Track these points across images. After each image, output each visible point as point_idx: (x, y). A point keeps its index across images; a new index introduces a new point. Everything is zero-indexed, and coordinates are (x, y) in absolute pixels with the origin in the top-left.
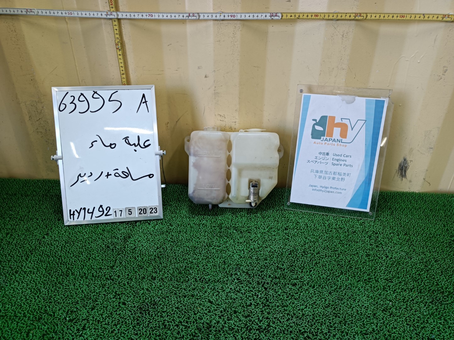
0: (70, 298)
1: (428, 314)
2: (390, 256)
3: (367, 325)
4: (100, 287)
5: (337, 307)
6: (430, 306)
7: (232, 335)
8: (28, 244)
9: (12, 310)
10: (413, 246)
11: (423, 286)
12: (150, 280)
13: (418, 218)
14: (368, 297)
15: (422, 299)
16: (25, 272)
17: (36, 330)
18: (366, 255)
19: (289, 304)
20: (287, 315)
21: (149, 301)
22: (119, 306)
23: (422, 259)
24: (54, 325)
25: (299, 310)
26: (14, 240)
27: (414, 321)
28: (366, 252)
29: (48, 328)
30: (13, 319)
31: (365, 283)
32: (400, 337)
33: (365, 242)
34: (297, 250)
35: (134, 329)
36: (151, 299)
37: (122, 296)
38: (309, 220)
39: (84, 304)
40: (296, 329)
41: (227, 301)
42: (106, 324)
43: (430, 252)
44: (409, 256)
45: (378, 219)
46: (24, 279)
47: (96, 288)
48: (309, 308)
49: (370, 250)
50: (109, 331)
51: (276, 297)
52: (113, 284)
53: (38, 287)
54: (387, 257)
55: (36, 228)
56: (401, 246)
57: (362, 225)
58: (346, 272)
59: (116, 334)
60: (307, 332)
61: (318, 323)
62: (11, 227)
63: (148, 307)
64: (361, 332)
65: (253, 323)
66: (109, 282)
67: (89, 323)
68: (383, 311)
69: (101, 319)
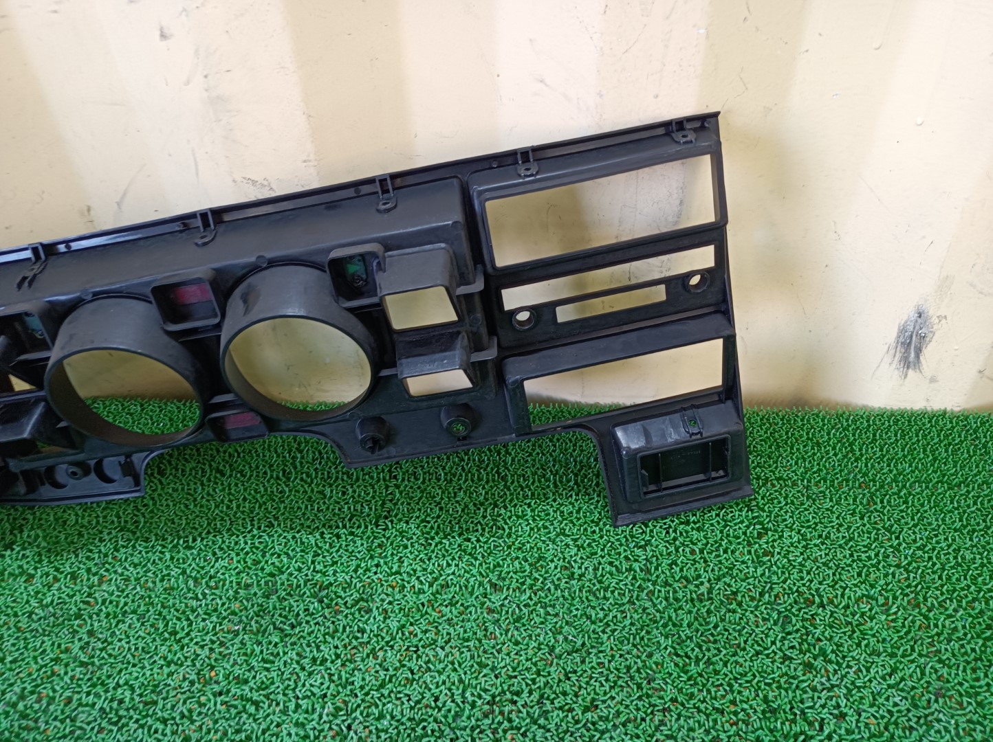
10: (940, 661)
13: (958, 525)
18: (764, 712)
33: (766, 649)
34: (518, 694)
44: (921, 712)
45: (820, 536)
49: (779, 687)
56: (892, 662)
57: (761, 563)
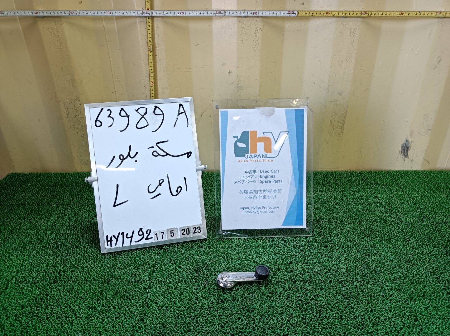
0: (131, 265)
1: (444, 263)
2: (404, 221)
3: (394, 273)
4: (155, 255)
5: (366, 262)
6: (445, 256)
7: (280, 287)
8: (80, 224)
9: (82, 276)
11: (437, 242)
12: (198, 248)
14: (391, 253)
15: (438, 252)
16: (85, 247)
17: (108, 290)
19: (325, 261)
20: (325, 270)
21: (201, 264)
22: (176, 269)
23: (432, 222)
24: (122, 286)
25: (334, 265)
26: (66, 222)
27: (433, 268)
28: (383, 219)
29: (118, 288)
30: (85, 283)
31: (387, 242)
32: (424, 281)
35: (193, 285)
36: (203, 263)
37: (176, 261)
38: (328, 196)
39: (144, 269)
40: (334, 279)
41: (270, 261)
42: (168, 283)
43: (439, 217)
46: (85, 252)
47: (152, 256)
48: (342, 263)
50: (172, 288)
51: (312, 256)
52: (166, 253)
53: (99, 258)
54: (402, 222)
55: (84, 211)
58: (369, 235)
59: (179, 290)
60: (345, 281)
61: (352, 274)
62: (60, 212)
63: (202, 269)
64: (390, 279)
65: (296, 276)
66: (162, 251)
67: (153, 282)
68: (406, 262)
69: (163, 279)
